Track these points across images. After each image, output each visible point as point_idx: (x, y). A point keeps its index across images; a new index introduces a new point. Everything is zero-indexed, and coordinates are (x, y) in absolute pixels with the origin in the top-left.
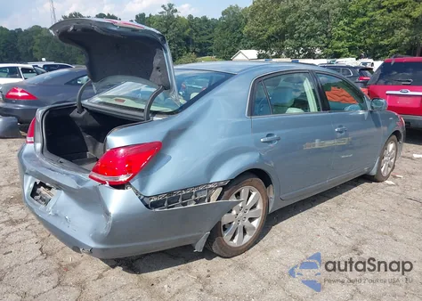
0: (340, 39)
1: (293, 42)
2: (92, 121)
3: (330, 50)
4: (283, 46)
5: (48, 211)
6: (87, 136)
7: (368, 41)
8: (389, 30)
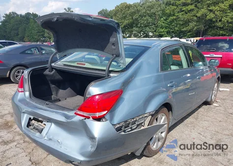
0: (162, 28)
1: (137, 29)
2: (58, 77)
3: (157, 33)
4: (133, 31)
5: (43, 138)
6: (52, 86)
7: (176, 29)
8: (186, 23)
